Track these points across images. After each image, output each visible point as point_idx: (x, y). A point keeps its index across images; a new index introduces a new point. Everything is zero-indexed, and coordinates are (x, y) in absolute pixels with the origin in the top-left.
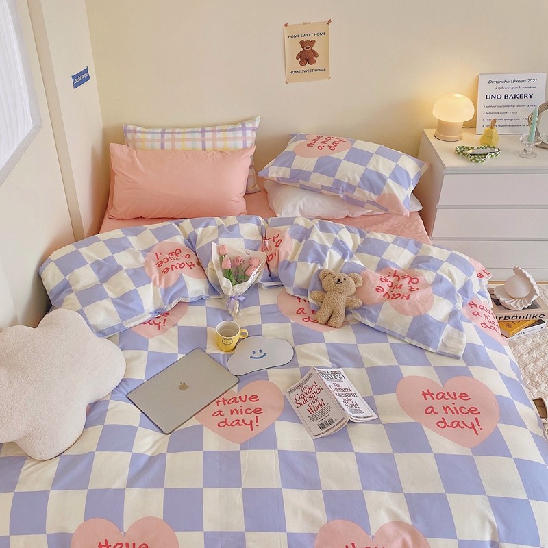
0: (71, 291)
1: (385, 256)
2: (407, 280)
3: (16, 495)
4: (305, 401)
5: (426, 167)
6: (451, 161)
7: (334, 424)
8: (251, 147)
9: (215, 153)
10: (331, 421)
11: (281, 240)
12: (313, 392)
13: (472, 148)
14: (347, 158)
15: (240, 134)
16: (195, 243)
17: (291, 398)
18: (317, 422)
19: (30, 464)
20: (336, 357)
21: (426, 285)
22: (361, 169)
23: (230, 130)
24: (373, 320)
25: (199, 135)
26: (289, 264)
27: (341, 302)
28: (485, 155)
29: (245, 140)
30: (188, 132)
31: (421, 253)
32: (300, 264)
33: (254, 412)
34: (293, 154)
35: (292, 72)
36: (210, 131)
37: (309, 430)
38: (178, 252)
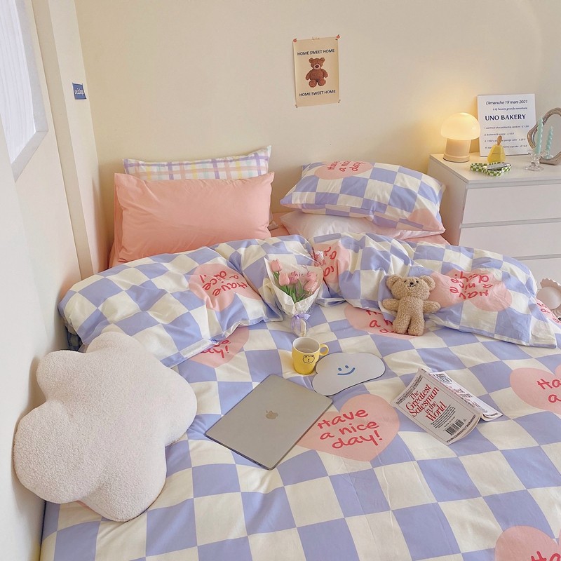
0: (108, 323)
1: (446, 260)
2: (477, 279)
4: (421, 409)
6: (471, 176)
7: (464, 426)
10: (459, 423)
11: (335, 252)
12: (426, 397)
13: (485, 165)
14: (373, 177)
15: (254, 163)
16: (240, 263)
17: (402, 408)
20: (432, 362)
21: (497, 282)
22: (390, 186)
23: (243, 159)
24: (456, 321)
25: (210, 166)
26: (351, 276)
27: (419, 304)
29: (259, 168)
30: (198, 163)
31: (475, 256)
33: (369, 427)
34: (315, 179)
35: (302, 95)
36: (221, 161)
37: (437, 437)
38: (223, 274)
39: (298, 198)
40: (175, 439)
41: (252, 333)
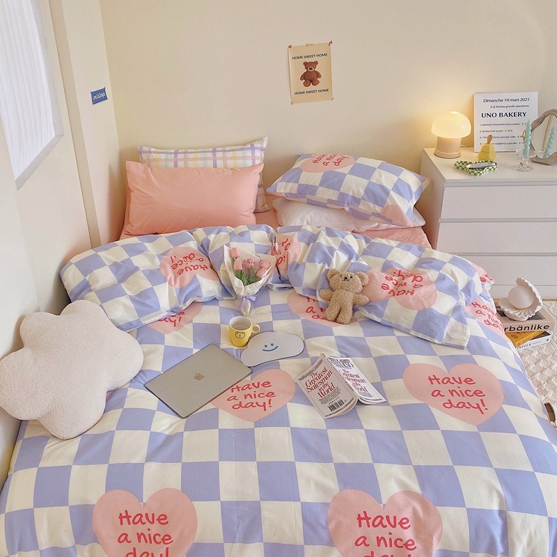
0: (91, 290)
1: (389, 258)
3: (40, 470)
4: (316, 386)
5: (427, 182)
6: (451, 175)
7: (343, 405)
8: (260, 164)
9: (225, 169)
10: (341, 403)
11: (290, 244)
12: (323, 377)
13: (470, 163)
14: (351, 172)
15: (249, 153)
16: (208, 248)
17: (302, 384)
18: (327, 404)
19: (53, 443)
20: (345, 348)
21: (430, 283)
22: (365, 182)
23: (240, 149)
24: (380, 315)
25: (210, 155)
26: (298, 265)
27: (349, 298)
28: (483, 169)
29: (254, 159)
30: (200, 152)
32: (308, 264)
33: (267, 396)
34: (300, 171)
35: (297, 93)
36: (221, 151)
37: (320, 411)
38: (192, 256)
39: (282, 187)
40: (119, 385)
41: (205, 307)
